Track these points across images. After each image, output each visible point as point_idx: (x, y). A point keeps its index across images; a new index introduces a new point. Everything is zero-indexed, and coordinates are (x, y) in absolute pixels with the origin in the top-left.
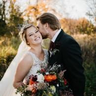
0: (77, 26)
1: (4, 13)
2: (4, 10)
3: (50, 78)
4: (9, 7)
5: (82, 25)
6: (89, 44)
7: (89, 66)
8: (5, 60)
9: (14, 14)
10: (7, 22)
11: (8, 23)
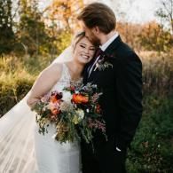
0: (140, 36)
1: (9, 13)
2: (10, 8)
3: (80, 98)
4: (19, 4)
5: (148, 34)
6: (159, 65)
7: (157, 102)
8: (15, 90)
9: (28, 16)
10: (15, 29)
11: (18, 32)
